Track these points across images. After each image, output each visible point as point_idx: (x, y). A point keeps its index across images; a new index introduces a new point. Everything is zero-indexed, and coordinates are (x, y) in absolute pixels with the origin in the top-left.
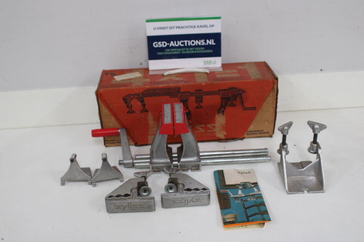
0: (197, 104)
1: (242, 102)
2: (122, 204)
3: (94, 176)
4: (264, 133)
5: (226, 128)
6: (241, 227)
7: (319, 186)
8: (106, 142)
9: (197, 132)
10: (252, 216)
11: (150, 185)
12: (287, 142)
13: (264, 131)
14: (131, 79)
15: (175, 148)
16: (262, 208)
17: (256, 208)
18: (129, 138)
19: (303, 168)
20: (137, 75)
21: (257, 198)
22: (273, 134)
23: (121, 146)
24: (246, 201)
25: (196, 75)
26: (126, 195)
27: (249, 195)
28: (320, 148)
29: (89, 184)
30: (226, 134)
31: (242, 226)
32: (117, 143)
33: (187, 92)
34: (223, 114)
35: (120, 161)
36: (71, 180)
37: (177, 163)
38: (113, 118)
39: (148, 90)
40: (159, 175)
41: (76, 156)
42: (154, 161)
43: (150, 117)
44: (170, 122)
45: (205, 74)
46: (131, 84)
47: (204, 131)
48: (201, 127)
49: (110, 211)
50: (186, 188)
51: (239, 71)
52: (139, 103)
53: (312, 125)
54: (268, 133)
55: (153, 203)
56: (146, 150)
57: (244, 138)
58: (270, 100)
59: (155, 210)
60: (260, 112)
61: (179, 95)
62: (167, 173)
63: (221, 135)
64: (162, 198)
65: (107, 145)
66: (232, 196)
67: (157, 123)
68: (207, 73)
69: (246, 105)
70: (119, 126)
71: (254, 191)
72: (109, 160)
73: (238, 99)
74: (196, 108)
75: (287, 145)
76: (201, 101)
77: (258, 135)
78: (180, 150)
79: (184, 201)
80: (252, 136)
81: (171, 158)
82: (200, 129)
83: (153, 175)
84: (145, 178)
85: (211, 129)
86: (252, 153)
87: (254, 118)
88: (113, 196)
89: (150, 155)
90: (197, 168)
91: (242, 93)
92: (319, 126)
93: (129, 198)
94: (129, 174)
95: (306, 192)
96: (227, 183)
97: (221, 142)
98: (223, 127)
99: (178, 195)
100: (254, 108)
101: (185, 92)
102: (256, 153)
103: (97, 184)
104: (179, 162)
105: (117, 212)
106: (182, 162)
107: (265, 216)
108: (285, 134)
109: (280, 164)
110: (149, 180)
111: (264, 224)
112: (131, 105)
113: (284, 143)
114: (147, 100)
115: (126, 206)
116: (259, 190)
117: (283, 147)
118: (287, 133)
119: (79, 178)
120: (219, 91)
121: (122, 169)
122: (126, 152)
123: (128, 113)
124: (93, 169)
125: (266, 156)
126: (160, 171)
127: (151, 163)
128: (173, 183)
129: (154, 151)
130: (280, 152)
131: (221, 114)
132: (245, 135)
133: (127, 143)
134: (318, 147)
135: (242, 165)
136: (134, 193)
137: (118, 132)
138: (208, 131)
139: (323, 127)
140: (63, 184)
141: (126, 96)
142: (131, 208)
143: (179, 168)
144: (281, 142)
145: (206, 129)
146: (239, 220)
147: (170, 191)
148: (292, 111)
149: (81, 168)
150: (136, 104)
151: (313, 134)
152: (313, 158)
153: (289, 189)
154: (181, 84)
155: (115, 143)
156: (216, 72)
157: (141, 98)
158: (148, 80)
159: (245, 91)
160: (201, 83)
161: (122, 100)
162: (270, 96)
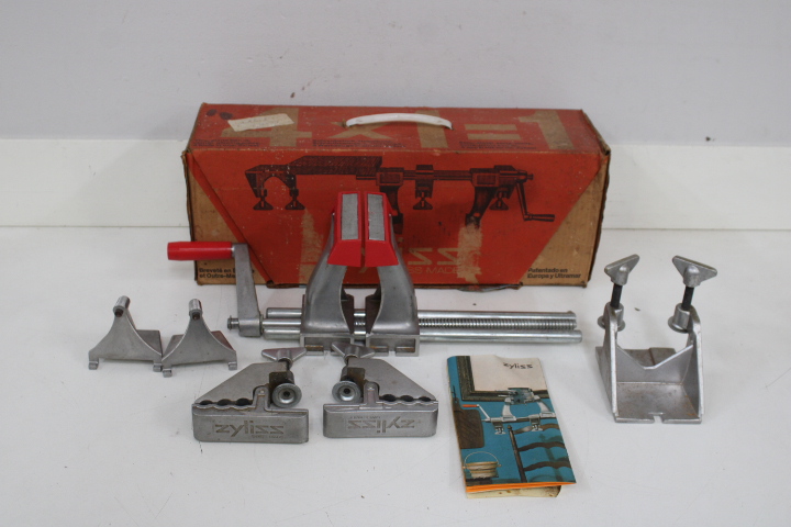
0: (419, 199)
1: (523, 203)
2: (232, 423)
3: (168, 351)
4: (568, 276)
5: (483, 258)
6: (505, 493)
7: (689, 408)
8: (199, 273)
9: (415, 263)
10: (531, 468)
11: (298, 382)
12: (622, 301)
13: (569, 273)
14: (269, 129)
15: (360, 296)
16: (555, 451)
17: (543, 449)
18: (254, 268)
19: (654, 364)
20: (283, 120)
21: (546, 427)
22: (589, 279)
23: (235, 284)
24: (520, 432)
25: (420, 129)
26: (243, 402)
27: (528, 420)
28: (698, 321)
29: (155, 371)
30: (479, 273)
31: (508, 491)
32: (228, 277)
33: (398, 170)
34: (477, 226)
35: (231, 319)
36: (112, 358)
37: (364, 333)
38: (220, 219)
39: (307, 158)
40: (321, 358)
41: (128, 302)
42: (310, 324)
43: (307, 221)
44: (356, 238)
45: (442, 131)
46: (266, 141)
47: (429, 262)
48: (422, 253)
49: (201, 435)
50: (382, 394)
51: (521, 128)
52: (284, 188)
53: (682, 265)
54: (578, 276)
55: (303, 424)
56: (293, 297)
57: (522, 284)
58: (587, 200)
59: (307, 441)
60: (563, 227)
61: (378, 174)
62: (338, 355)
63: (469, 274)
64: (325, 414)
65: (202, 280)
66: (488, 419)
67: (322, 237)
68: (446, 128)
69: (533, 209)
70: (235, 240)
71: (539, 411)
72: (205, 317)
73: (515, 193)
74: (414, 208)
75: (622, 308)
76: (429, 193)
77: (554, 280)
78: (373, 303)
79: (375, 424)
80: (539, 280)
81: (351, 320)
82: (422, 258)
83: (307, 357)
84: (289, 363)
85: (447, 260)
86: (538, 321)
87: (547, 241)
88: (210, 403)
89: (303, 310)
90: (410, 347)
91: (525, 181)
92: (699, 269)
93: (249, 410)
94: (250, 352)
95: (658, 419)
96: (478, 388)
97: (468, 290)
98: (475, 256)
99: (364, 410)
100: (550, 218)
101: (392, 169)
102: (549, 321)
103: (174, 369)
104: (368, 331)
105: (219, 441)
106: (375, 332)
107: (562, 470)
108: (620, 283)
109: (603, 352)
110: (296, 369)
111: (559, 488)
112: (265, 191)
113: (615, 302)
114: (303, 182)
115: (241, 427)
116: (550, 409)
117: (613, 313)
118: (625, 282)
119: (132, 354)
120: (473, 171)
121: (233, 338)
122: (246, 300)
123: (255, 208)
124: (166, 336)
125: (569, 329)
126: (322, 350)
127: (303, 329)
128: (353, 380)
129: (313, 302)
130: (604, 322)
131: (472, 227)
132: (525, 279)
133: (251, 281)
134: (694, 317)
135: (512, 347)
136: (261, 399)
137: (231, 252)
138: (439, 263)
139: (708, 272)
140: (94, 365)
141: (254, 169)
142: (252, 431)
143: (368, 344)
144: (609, 300)
145: (436, 257)
146: (502, 476)
147: (345, 399)
148: (634, 229)
149: (137, 331)
150: (277, 189)
151: (684, 287)
152: (679, 342)
153: (619, 411)
154: (384, 150)
155: (222, 276)
156: (468, 127)
157: (290, 176)
158: (308, 135)
159: (531, 177)
160: (432, 149)
161: (245, 178)
162: (589, 192)
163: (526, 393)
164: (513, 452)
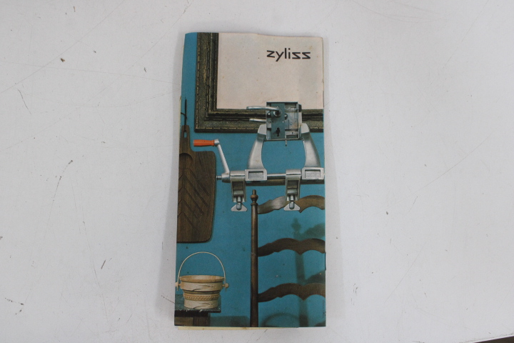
10: (269, 295)
21: (305, 202)
24: (267, 208)
27: (283, 181)
66: (227, 173)
163: (291, 115)
164: (247, 256)
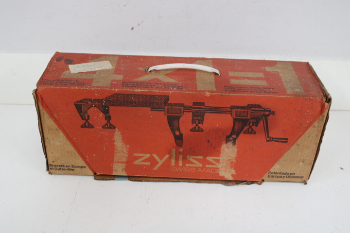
0: (194, 125)
1: (267, 129)
4: (295, 177)
5: (236, 165)
8: (50, 167)
9: (191, 165)
13: (296, 175)
14: (94, 72)
22: (309, 179)
25: (198, 75)
30: (234, 173)
33: (179, 105)
34: (234, 144)
39: (117, 95)
43: (117, 136)
45: (213, 76)
46: (90, 81)
47: (201, 165)
48: (196, 159)
52: (101, 115)
54: (302, 177)
57: (263, 181)
58: (312, 132)
60: (294, 147)
61: (166, 107)
63: (227, 174)
65: (52, 171)
68: (216, 74)
69: (273, 134)
73: (261, 123)
74: (191, 130)
76: (201, 121)
77: (285, 179)
82: (196, 163)
85: (213, 164)
87: (282, 155)
91: (269, 115)
98: (232, 162)
100: (285, 140)
101: (176, 105)
112: (88, 116)
114: (114, 111)
120: (232, 107)
123: (82, 127)
131: (230, 144)
132: (265, 177)
138: (207, 166)
141: (81, 101)
145: (205, 162)
150: (96, 115)
154: (170, 92)
155: (64, 170)
156: (231, 74)
157: (105, 107)
158: (120, 77)
159: (273, 113)
160: (204, 91)
161: (74, 107)
162: (314, 127)
